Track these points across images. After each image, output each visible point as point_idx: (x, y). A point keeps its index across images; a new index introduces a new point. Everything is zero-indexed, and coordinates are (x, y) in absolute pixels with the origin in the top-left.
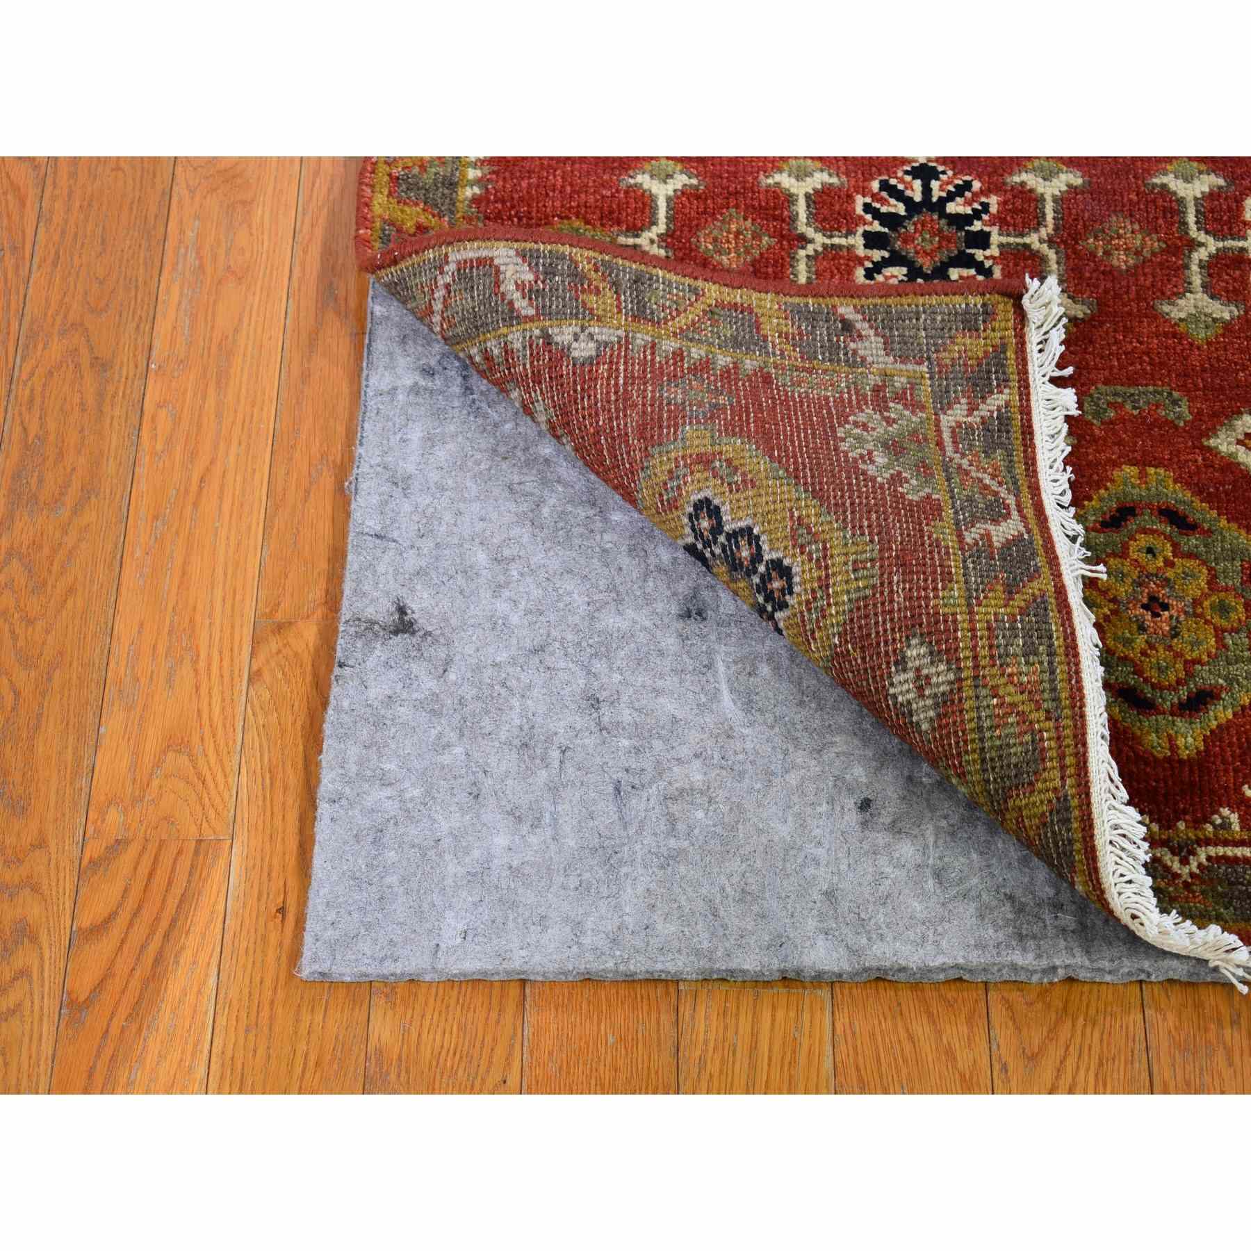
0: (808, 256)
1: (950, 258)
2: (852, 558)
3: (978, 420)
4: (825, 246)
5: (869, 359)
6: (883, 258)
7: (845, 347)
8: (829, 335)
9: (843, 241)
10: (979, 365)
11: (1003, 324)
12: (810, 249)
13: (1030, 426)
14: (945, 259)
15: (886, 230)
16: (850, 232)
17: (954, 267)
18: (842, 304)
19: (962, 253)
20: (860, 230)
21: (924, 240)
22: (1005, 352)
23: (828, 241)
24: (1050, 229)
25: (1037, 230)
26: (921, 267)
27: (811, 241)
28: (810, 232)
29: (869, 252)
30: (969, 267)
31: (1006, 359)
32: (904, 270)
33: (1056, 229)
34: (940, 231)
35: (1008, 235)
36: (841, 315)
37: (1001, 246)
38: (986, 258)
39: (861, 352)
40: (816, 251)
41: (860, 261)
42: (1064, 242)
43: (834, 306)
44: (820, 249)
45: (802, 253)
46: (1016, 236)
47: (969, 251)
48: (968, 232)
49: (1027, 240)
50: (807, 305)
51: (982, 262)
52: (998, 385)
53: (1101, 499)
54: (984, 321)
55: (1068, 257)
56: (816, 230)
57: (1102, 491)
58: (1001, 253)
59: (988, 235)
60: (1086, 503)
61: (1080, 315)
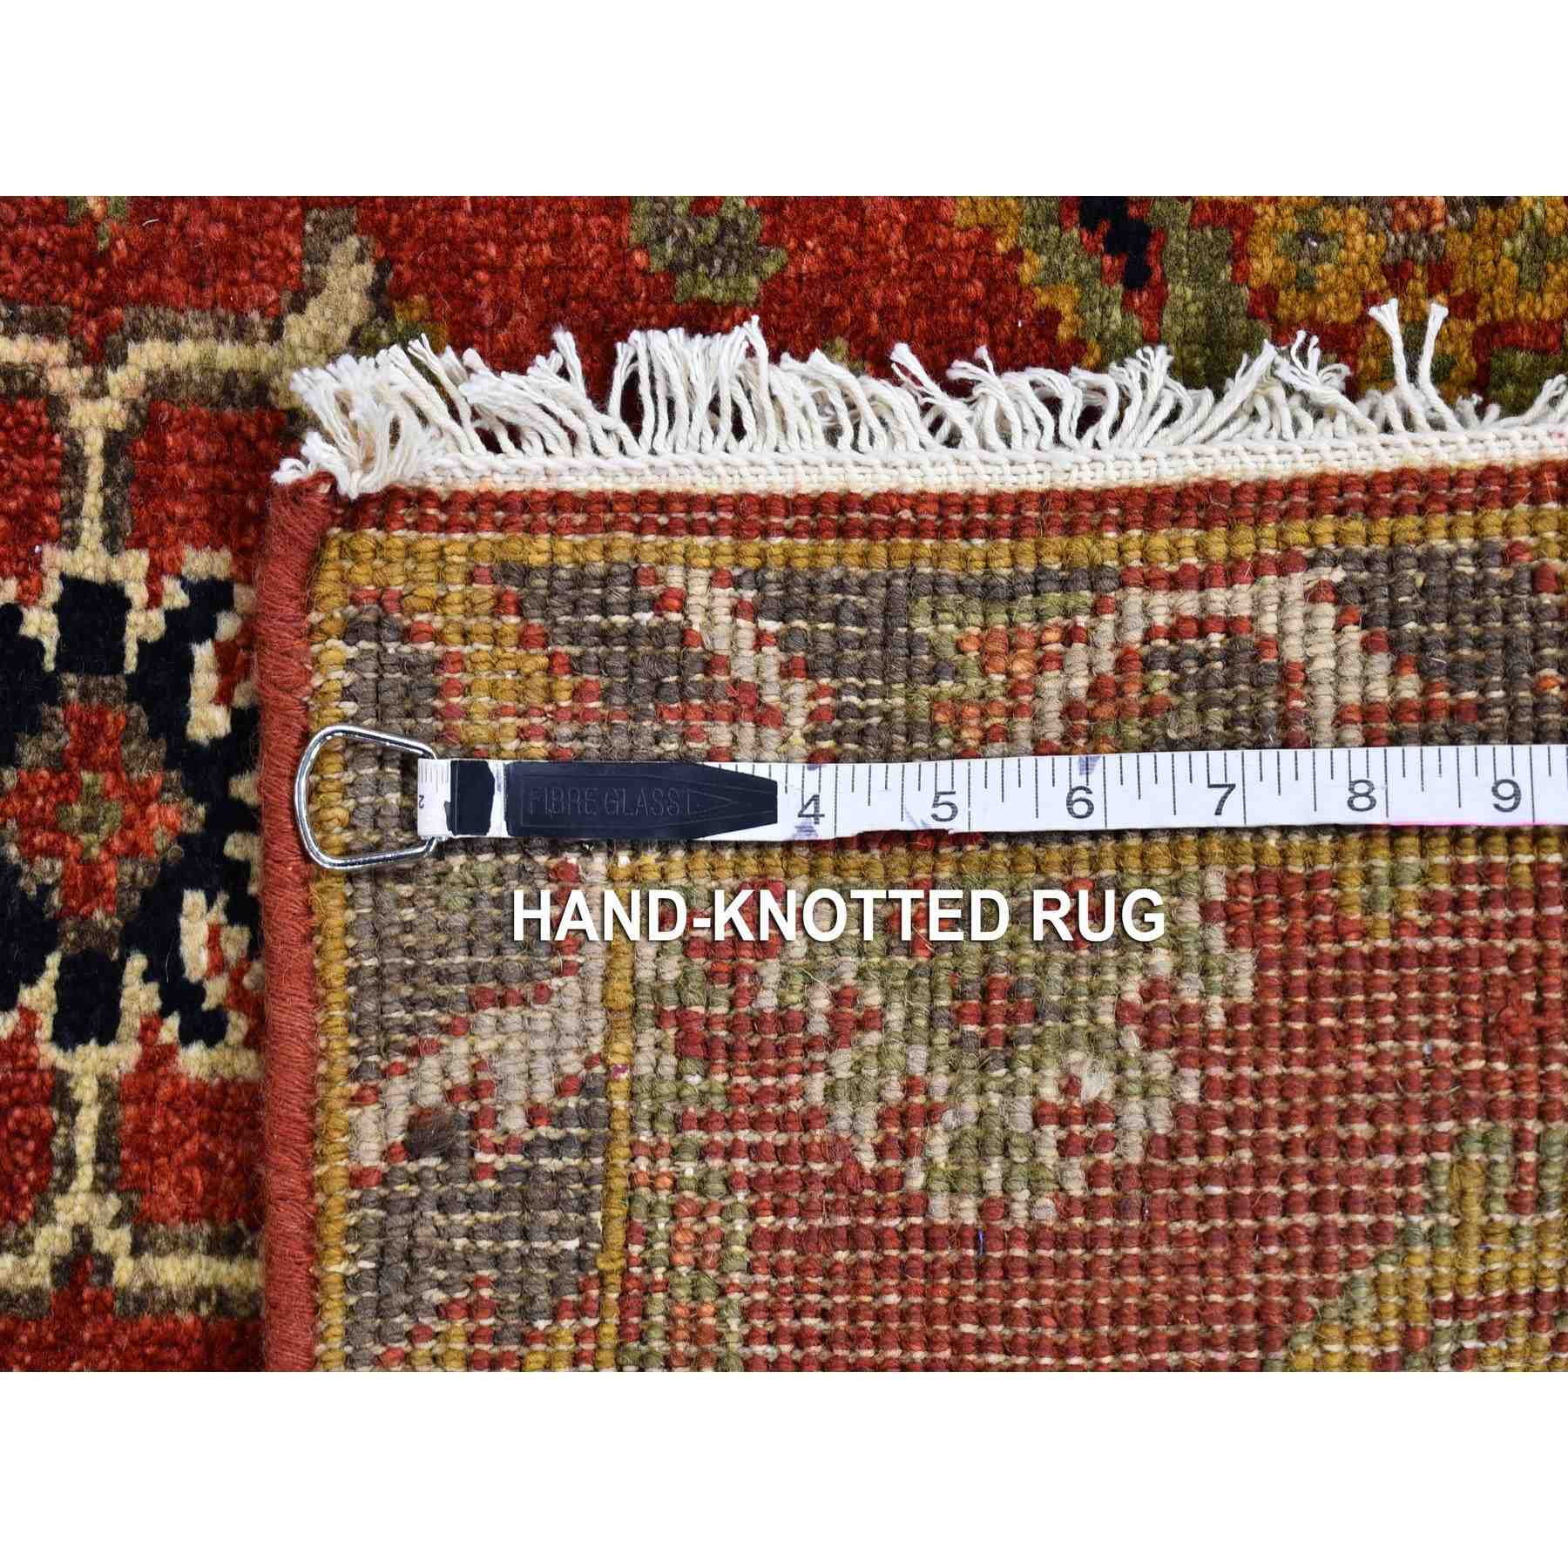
0: (136, 1250)
1: (153, 735)
2: (1502, 1217)
3: (799, 688)
4: (102, 1186)
5: (572, 1065)
6: (147, 977)
7: (527, 1149)
8: (471, 1205)
9: (89, 1118)
10: (575, 666)
11: (427, 571)
12: (113, 1241)
13: (816, 504)
14: (158, 752)
15: (53, 961)
16: (58, 1091)
17: (182, 717)
18: (348, 1152)
19: (139, 688)
20: (50, 1054)
21: (88, 825)
22: (527, 571)
23: (85, 1176)
24: (56, 352)
25: (56, 405)
26: (183, 839)
27: (83, 1237)
28: (52, 1240)
29: (131, 1021)
30: (188, 665)
31: (553, 568)
32: (193, 900)
33: (47, 328)
34: (59, 763)
35: (75, 511)
36: (387, 1154)
37: (113, 542)
38: (154, 600)
39: (544, 1092)
40: (118, 1221)
41: (155, 1059)
42: (101, 302)
43: (356, 1179)
44: (113, 1204)
45: (124, 1272)
46: (81, 483)
47: (131, 663)
48: (63, 661)
49: (94, 443)
50: (351, 1283)
51: (170, 616)
52: (657, 605)
53: (1053, 277)
54: (406, 635)
55: (154, 297)
56: (44, 1215)
57: (1026, 272)
58: (139, 544)
59: (74, 586)
60: (1064, 332)
61: (366, 272)
